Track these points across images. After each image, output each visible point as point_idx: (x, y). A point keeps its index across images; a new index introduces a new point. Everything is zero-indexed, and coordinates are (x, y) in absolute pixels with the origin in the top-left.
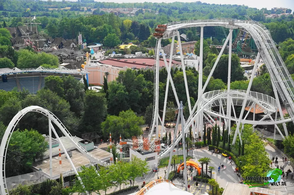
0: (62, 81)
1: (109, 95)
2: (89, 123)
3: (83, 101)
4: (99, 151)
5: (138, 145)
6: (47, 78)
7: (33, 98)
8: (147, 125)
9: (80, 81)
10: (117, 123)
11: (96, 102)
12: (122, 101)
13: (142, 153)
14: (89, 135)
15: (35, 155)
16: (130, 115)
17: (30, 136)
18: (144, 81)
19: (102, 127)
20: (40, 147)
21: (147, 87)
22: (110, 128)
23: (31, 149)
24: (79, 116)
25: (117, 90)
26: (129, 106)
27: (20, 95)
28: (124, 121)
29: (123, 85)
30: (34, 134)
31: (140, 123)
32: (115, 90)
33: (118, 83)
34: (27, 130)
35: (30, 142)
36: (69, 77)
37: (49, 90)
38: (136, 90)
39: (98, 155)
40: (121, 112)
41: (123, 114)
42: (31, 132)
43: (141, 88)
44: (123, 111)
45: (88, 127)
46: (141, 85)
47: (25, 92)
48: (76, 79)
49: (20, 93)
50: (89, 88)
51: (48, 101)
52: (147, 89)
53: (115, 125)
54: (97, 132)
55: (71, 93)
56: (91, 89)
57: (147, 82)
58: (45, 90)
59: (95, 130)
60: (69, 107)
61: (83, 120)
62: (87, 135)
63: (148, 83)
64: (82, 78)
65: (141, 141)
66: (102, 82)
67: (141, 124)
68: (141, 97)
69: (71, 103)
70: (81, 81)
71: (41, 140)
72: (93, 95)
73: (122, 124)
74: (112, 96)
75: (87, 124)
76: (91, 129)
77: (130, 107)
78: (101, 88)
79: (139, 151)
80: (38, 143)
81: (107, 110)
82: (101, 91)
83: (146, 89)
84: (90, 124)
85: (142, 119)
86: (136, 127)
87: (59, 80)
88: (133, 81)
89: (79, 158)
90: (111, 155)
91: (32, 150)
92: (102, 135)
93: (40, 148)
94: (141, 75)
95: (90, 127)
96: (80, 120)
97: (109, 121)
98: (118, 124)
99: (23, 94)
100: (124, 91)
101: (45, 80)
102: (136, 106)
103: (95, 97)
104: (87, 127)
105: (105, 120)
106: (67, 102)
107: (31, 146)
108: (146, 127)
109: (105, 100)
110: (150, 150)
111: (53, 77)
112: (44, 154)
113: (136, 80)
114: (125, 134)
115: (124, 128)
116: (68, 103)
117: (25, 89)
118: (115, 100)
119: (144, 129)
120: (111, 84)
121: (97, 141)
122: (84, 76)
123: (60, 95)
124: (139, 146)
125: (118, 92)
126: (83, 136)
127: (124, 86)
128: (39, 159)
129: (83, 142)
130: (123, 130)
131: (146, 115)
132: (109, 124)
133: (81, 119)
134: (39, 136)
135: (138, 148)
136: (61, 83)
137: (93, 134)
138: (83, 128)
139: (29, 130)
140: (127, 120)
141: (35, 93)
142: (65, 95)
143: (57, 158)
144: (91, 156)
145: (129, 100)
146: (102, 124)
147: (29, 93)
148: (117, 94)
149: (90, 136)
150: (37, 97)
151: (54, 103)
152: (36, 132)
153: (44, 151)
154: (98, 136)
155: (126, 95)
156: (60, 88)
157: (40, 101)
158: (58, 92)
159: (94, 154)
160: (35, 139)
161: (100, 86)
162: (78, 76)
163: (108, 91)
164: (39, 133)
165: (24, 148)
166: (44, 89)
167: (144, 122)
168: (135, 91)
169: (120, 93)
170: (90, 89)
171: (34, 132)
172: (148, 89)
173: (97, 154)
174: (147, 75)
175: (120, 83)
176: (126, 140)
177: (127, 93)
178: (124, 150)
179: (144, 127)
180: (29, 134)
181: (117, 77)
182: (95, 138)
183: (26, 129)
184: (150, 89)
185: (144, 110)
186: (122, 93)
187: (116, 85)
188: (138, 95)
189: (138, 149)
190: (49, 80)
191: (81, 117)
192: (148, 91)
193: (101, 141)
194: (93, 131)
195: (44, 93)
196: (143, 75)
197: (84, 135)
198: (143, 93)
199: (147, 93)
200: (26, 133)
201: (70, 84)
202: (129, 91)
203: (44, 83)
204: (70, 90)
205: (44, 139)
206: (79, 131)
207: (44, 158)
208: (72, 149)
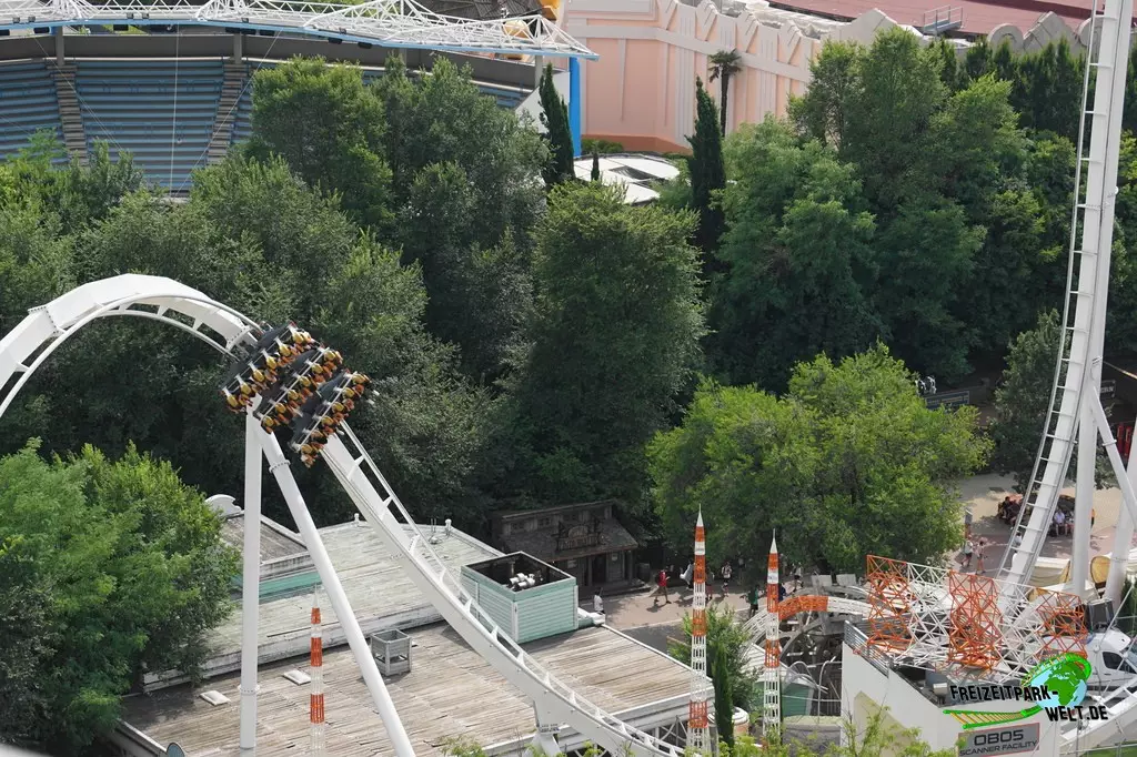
0: (375, 102)
1: (728, 229)
2: (564, 435)
3: (525, 264)
4: (614, 652)
5: (911, 628)
6: (269, 73)
7: (158, 218)
8: (1010, 481)
9: (519, 112)
10: (769, 448)
11: (621, 278)
12: (826, 283)
13: (940, 687)
14: (556, 521)
15: (141, 638)
16: (870, 394)
17: (117, 501)
18: (1011, 134)
19: (652, 470)
20: (182, 584)
21: (1032, 181)
22: (709, 481)
23: (113, 597)
24: (492, 377)
25: (789, 193)
26: (876, 320)
27: (71, 191)
28: (820, 436)
29: (842, 158)
30: (149, 485)
31: (946, 454)
32: (775, 194)
33: (800, 144)
34: (99, 456)
35: (107, 542)
36: (438, 77)
37: (280, 170)
38: (941, 199)
39: (601, 681)
40: (803, 367)
41: (819, 382)
42: (121, 472)
43: (983, 184)
44: (823, 361)
45: (546, 463)
46: (982, 161)
47: (112, 170)
48: (486, 92)
49: (75, 177)
50: (582, 169)
51: (269, 250)
52: (1028, 195)
53: (751, 460)
54: (614, 507)
55: (444, 196)
56: (595, 173)
57: (1031, 143)
58: (255, 167)
59: (602, 492)
60: (420, 300)
61: (517, 407)
62: (544, 520)
63: (1046, 148)
64: (532, 87)
65: (934, 594)
66: (682, 127)
67: (954, 470)
68: (978, 256)
69: (435, 277)
70: (526, 115)
71: (196, 531)
72: (603, 226)
73: (808, 458)
74: (753, 239)
75: (543, 442)
76: (568, 477)
77: (885, 328)
78: (668, 171)
79: (914, 675)
80: (168, 557)
81: (702, 340)
82: (672, 199)
83: (1021, 197)
84: (567, 444)
85: (961, 429)
86: (911, 483)
87: (354, 96)
88: (922, 126)
89: (460, 688)
90: (702, 688)
91: (120, 605)
92: (648, 527)
93: (183, 595)
94: (990, 87)
95: (562, 464)
96: (492, 407)
97: (706, 428)
98: (773, 457)
99: (95, 191)
100: (848, 203)
101: (261, 91)
102: (935, 321)
103: (613, 237)
104: (540, 461)
105: (676, 420)
106: (405, 262)
107: (119, 576)
108: (1002, 497)
109: (688, 260)
110: (1002, 673)
111: (316, 72)
112: (212, 642)
113: (945, 118)
114: (821, 535)
115: (819, 491)
116: (413, 273)
117: (113, 152)
118: (773, 269)
119: (983, 506)
120: (745, 144)
121: (615, 572)
122: (549, 71)
123: (360, 207)
124: (919, 635)
125: (797, 209)
126: (508, 530)
127: (849, 166)
128: (173, 673)
129: (496, 572)
130: (808, 501)
131: (1008, 400)
132: (709, 452)
133: (503, 397)
134: (177, 506)
135: (911, 651)
136: (366, 117)
137: (585, 516)
138: (511, 464)
139: (114, 453)
140: (849, 429)
141: (181, 186)
142: (396, 209)
143: (299, 675)
144: (547, 682)
145: (876, 275)
146: (651, 449)
147: (133, 185)
148: (790, 224)
149: (563, 531)
150: (192, 214)
151: (311, 265)
152: (162, 471)
153: (214, 619)
154: (623, 533)
155: (861, 236)
156: (358, 158)
157: (213, 245)
158: (345, 188)
159: (576, 669)
160: (149, 526)
161: (668, 155)
162: (507, 73)
163: (720, 199)
164: (187, 478)
165: (71, 581)
166: (248, 154)
167: (977, 450)
168: (937, 207)
169: (810, 218)
170: (588, 178)
171: (148, 474)
172: (1036, 196)
173: (593, 667)
174: (1042, 82)
175: (815, 142)
176: (826, 580)
177: (866, 220)
178: (806, 658)
179: (982, 493)
180: (112, 485)
181: (801, 92)
182: (601, 549)
183: (88, 447)
184: (1051, 202)
185: (989, 362)
186: (825, 217)
187: (783, 154)
188: (950, 239)
189: (906, 660)
190: (287, 93)
191: (504, 383)
192: (1038, 215)
193: (638, 575)
194: (584, 499)
195: (247, 186)
196: (1006, 86)
197: (519, 524)
198: (998, 228)
199: (1026, 226)
200: (89, 472)
201: (436, 127)
202: (884, 210)
203: (249, 116)
204: (434, 178)
205: (218, 527)
206: (487, 489)
207: (211, 666)
208: (413, 616)
